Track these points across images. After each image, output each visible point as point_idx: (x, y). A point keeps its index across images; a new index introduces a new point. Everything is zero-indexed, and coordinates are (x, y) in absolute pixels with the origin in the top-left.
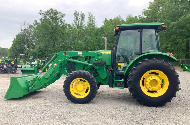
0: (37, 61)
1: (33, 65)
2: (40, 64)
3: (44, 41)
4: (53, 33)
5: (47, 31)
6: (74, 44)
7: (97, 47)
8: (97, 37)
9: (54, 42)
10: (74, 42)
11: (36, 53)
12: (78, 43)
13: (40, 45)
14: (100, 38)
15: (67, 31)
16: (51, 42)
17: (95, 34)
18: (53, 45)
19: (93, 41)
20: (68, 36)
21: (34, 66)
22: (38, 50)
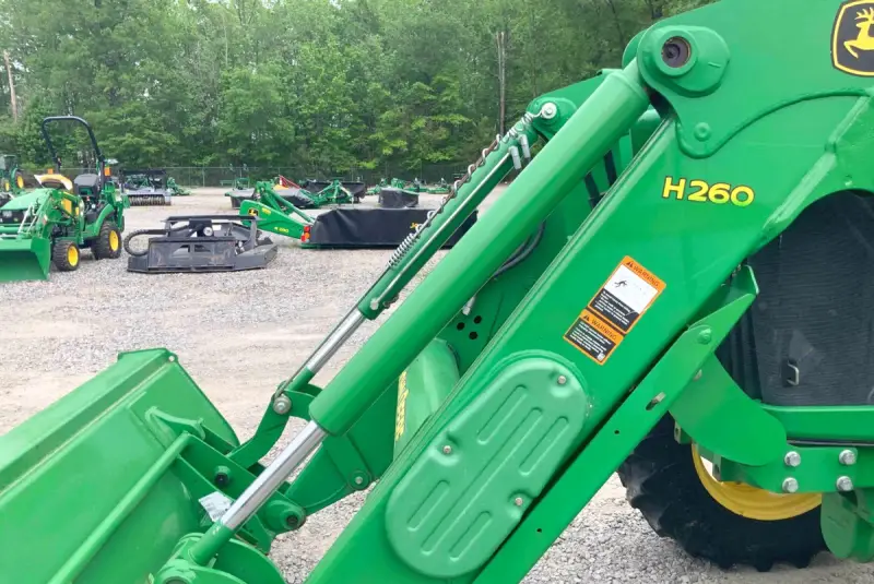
0: (45, 184)
1: (19, 213)
2: (67, 205)
3: (56, 74)
4: (102, 26)
5: (68, 14)
6: (227, 84)
7: (350, 99)
8: (347, 49)
9: (115, 77)
10: (225, 74)
11: (16, 137)
12: (245, 80)
13: (35, 96)
14: (359, 57)
15: (180, 17)
16: (100, 79)
17: (333, 31)
18: (112, 91)
19: (326, 71)
20: (188, 44)
21: (29, 220)
22: (27, 123)
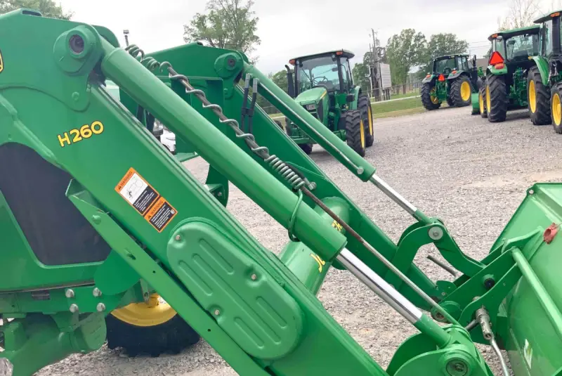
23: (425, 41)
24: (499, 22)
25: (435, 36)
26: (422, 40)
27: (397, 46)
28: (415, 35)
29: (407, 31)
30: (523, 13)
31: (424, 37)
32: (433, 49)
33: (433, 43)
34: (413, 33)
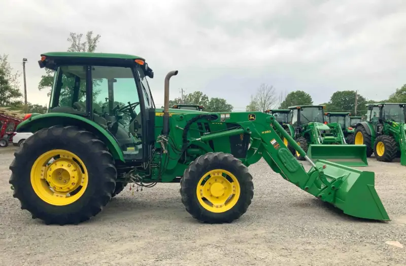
23: (208, 100)
24: (252, 97)
25: (214, 99)
26: (206, 100)
27: (190, 101)
28: (202, 95)
29: (198, 93)
30: (265, 95)
31: (207, 98)
32: (212, 107)
33: (212, 103)
34: (201, 95)
